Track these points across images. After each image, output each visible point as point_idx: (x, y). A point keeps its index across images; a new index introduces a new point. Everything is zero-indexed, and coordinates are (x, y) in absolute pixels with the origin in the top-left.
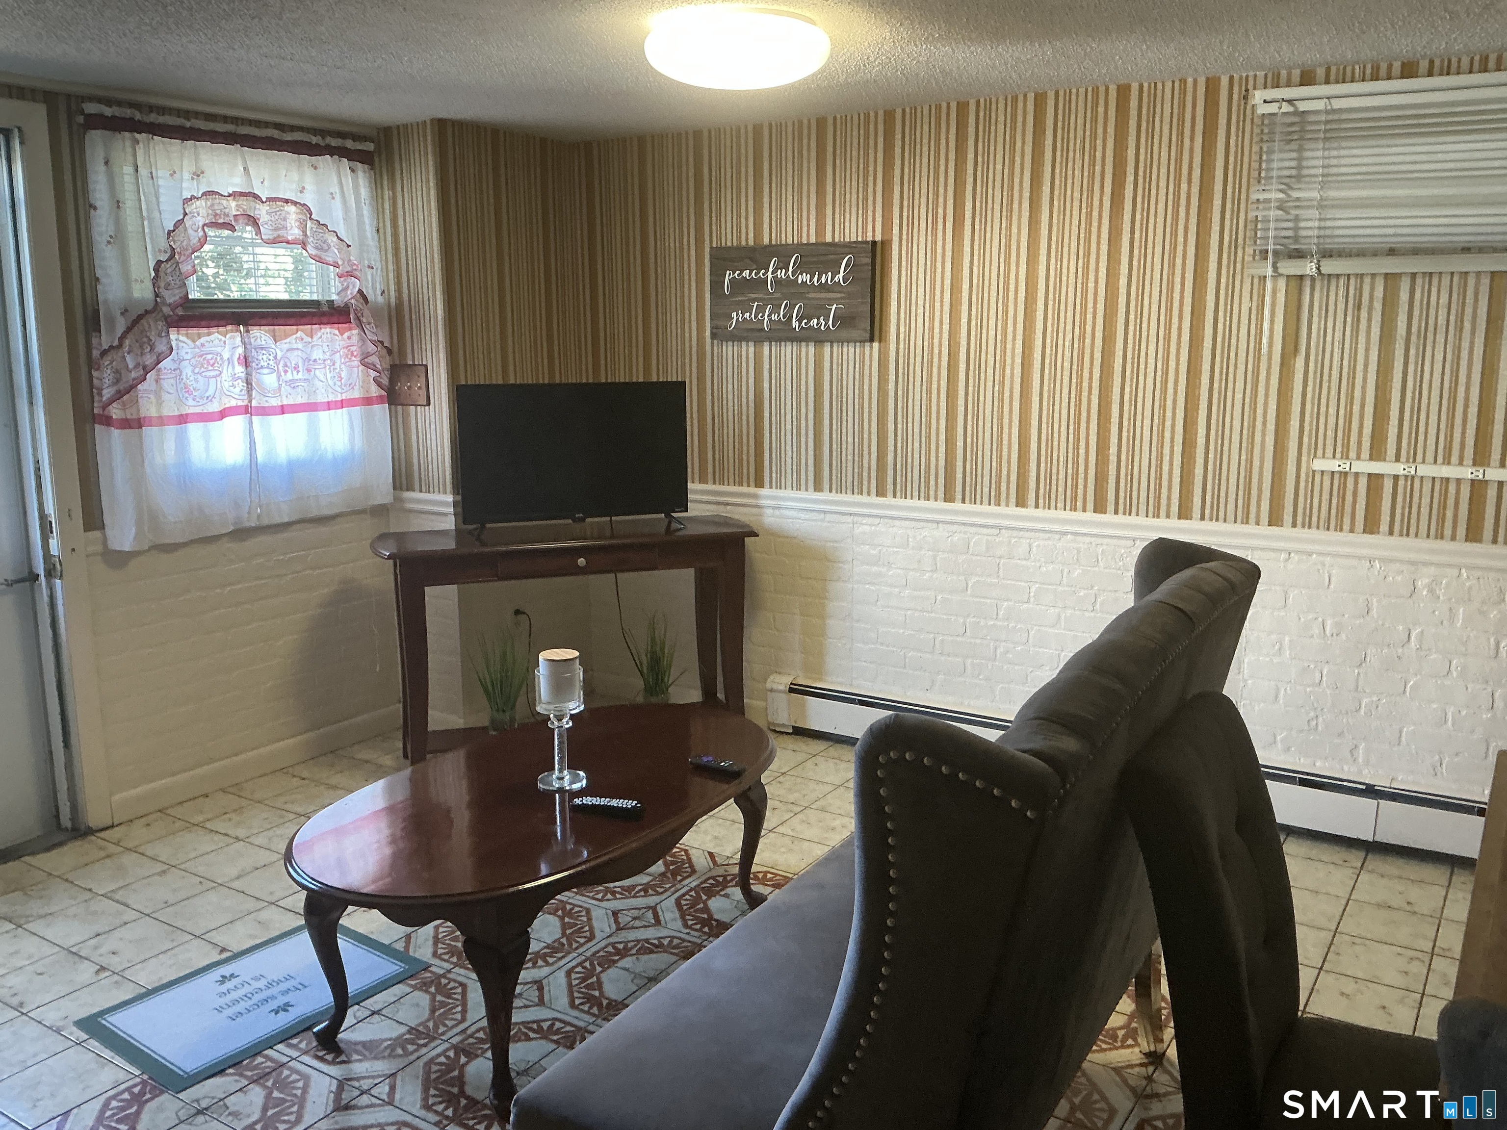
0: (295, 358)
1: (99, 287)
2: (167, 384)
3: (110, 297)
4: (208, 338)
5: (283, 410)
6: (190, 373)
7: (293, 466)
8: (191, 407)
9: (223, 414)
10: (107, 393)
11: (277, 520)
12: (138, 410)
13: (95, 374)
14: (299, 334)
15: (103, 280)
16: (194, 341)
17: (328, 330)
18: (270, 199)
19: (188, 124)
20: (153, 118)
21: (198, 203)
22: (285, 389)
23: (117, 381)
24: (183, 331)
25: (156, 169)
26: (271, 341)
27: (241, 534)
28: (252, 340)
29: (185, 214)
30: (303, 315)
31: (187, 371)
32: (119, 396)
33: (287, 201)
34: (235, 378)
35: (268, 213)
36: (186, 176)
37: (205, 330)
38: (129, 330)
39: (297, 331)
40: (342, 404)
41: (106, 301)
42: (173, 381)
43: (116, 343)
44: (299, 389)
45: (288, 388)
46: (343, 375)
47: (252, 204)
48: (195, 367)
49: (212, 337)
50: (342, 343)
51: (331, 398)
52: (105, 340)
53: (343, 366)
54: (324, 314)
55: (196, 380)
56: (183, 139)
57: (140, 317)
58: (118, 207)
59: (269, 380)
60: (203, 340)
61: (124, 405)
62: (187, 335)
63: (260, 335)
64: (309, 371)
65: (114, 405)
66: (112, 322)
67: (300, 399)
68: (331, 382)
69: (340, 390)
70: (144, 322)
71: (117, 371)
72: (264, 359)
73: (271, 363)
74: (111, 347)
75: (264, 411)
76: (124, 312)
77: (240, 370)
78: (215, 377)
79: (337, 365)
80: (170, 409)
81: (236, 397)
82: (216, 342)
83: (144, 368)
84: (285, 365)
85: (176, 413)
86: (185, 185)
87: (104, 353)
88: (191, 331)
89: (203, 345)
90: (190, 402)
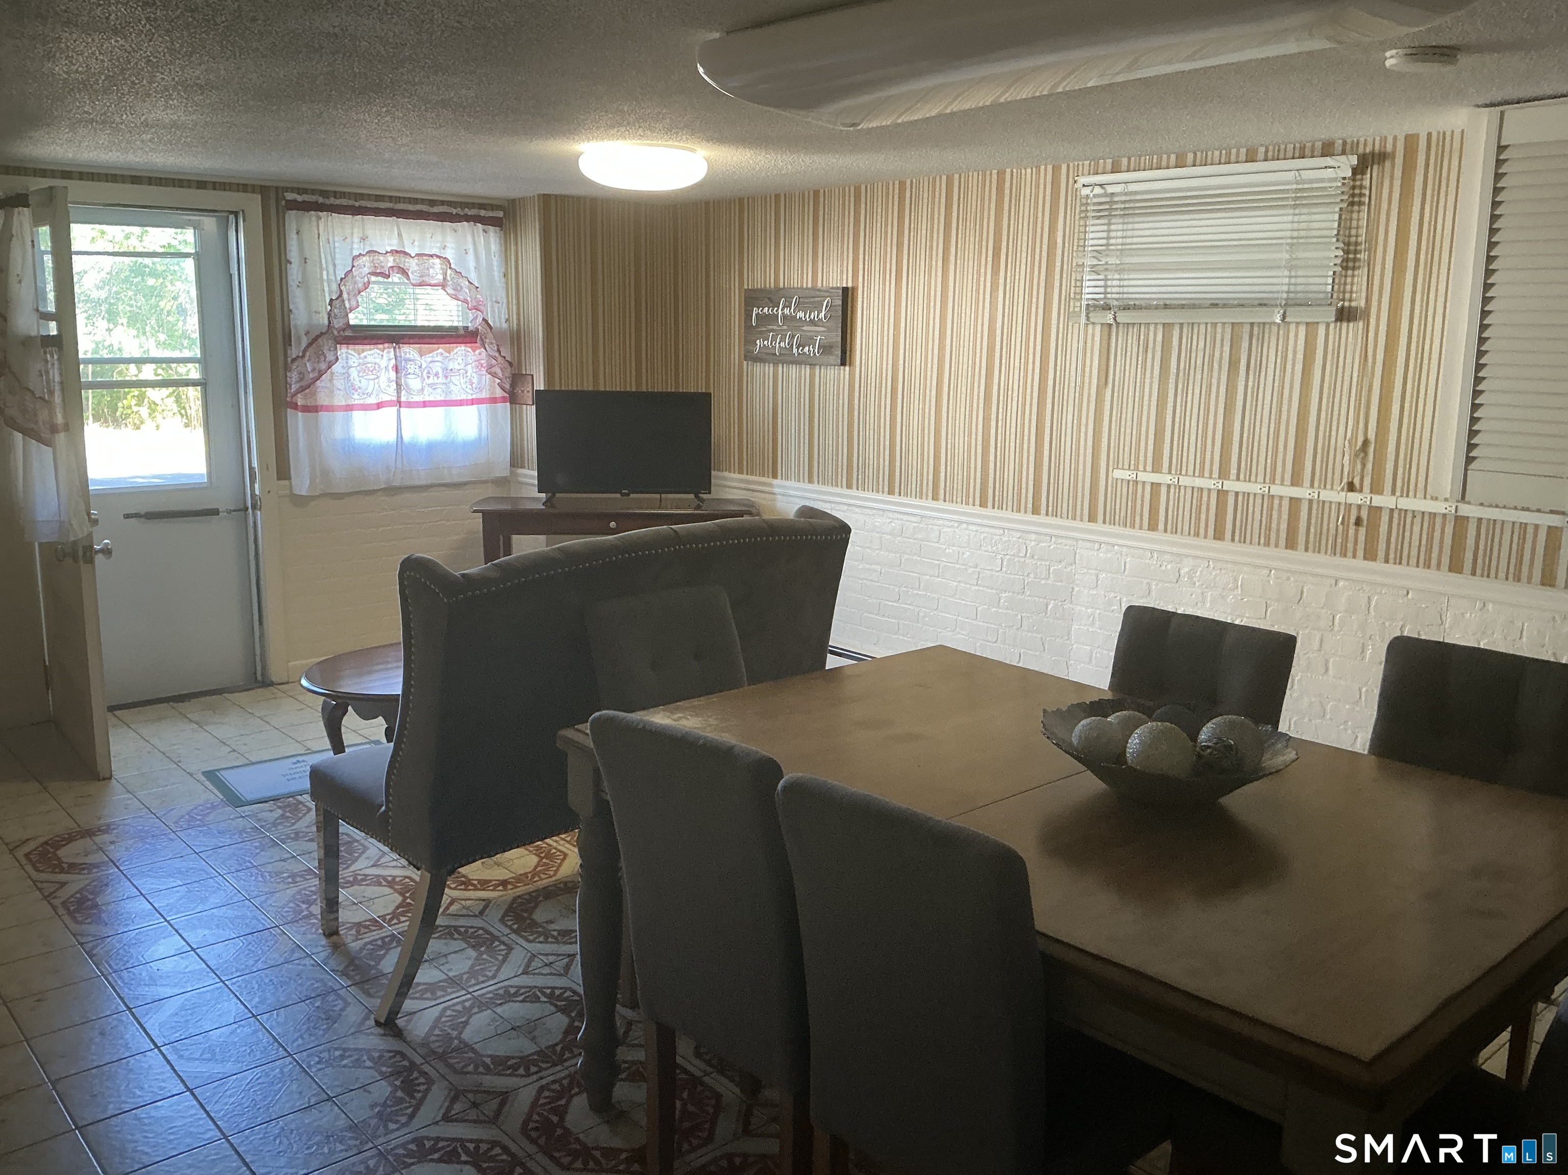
0: (437, 367)
1: (292, 316)
2: (339, 383)
3: (299, 323)
4: (369, 352)
5: (425, 404)
6: (356, 377)
7: (431, 447)
8: (356, 399)
9: (379, 406)
10: (294, 388)
11: (417, 483)
12: (316, 400)
13: (288, 374)
14: (440, 350)
15: (294, 311)
16: (359, 354)
17: (463, 348)
18: (418, 255)
19: (357, 204)
20: (332, 201)
21: (364, 259)
22: (427, 390)
23: (301, 379)
24: (351, 347)
25: (333, 236)
26: (417, 356)
27: (391, 490)
28: (403, 355)
29: (353, 266)
30: (442, 337)
31: (354, 373)
32: (302, 389)
33: (432, 256)
34: (390, 381)
35: (417, 264)
36: (356, 240)
37: (368, 347)
38: (310, 345)
39: (438, 349)
40: (473, 402)
41: (296, 326)
42: (342, 381)
43: (301, 354)
44: (439, 390)
45: (430, 390)
46: (475, 380)
47: (403, 259)
48: (359, 372)
49: (372, 352)
50: (474, 358)
51: (463, 397)
52: (294, 352)
53: (474, 375)
54: (459, 336)
55: (360, 382)
56: (353, 214)
57: (318, 337)
58: (306, 262)
59: (414, 383)
60: (365, 354)
61: (306, 395)
62: (354, 350)
63: (409, 351)
64: (446, 377)
65: (299, 395)
66: (299, 339)
67: (438, 396)
68: (464, 387)
69: (471, 392)
70: (320, 340)
71: (300, 373)
72: (411, 368)
73: (417, 370)
74: (298, 357)
75: (410, 405)
76: (307, 333)
77: (393, 375)
78: (374, 379)
79: (469, 374)
80: (339, 401)
81: (390, 394)
82: (376, 355)
83: (320, 371)
84: (429, 373)
85: (344, 403)
86: (355, 246)
87: (293, 360)
88: (357, 347)
89: (365, 357)
90: (356, 396)
